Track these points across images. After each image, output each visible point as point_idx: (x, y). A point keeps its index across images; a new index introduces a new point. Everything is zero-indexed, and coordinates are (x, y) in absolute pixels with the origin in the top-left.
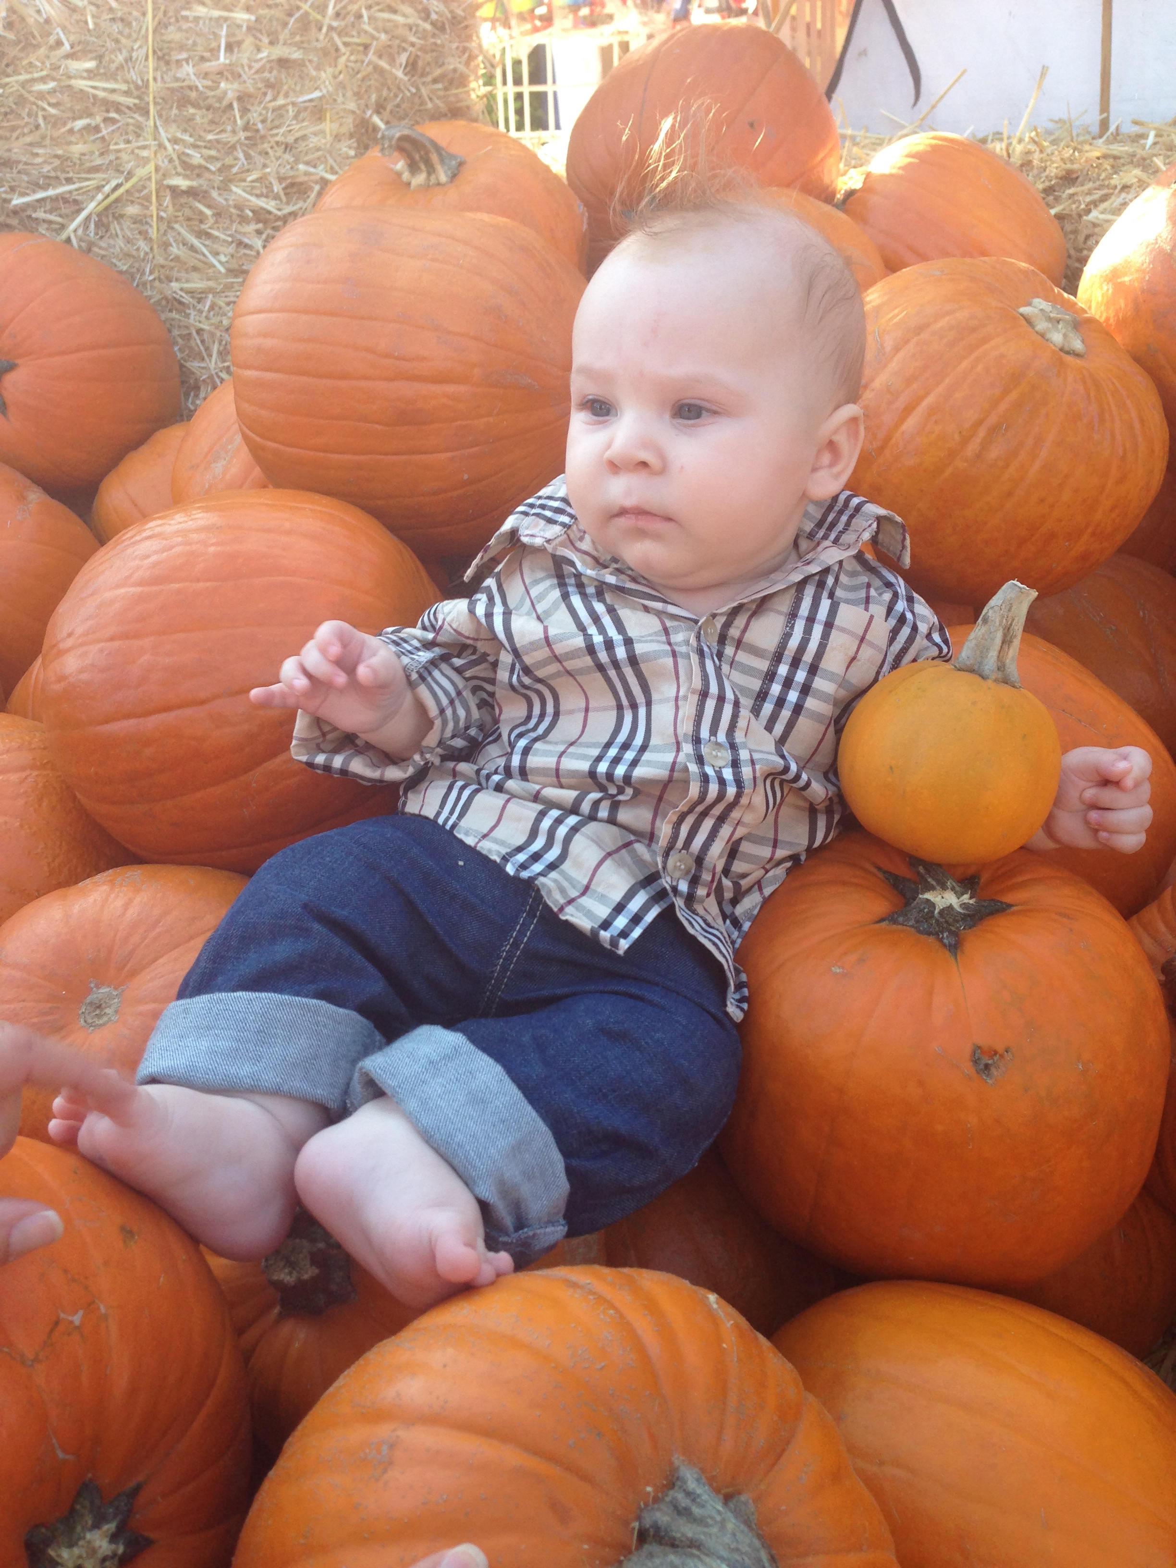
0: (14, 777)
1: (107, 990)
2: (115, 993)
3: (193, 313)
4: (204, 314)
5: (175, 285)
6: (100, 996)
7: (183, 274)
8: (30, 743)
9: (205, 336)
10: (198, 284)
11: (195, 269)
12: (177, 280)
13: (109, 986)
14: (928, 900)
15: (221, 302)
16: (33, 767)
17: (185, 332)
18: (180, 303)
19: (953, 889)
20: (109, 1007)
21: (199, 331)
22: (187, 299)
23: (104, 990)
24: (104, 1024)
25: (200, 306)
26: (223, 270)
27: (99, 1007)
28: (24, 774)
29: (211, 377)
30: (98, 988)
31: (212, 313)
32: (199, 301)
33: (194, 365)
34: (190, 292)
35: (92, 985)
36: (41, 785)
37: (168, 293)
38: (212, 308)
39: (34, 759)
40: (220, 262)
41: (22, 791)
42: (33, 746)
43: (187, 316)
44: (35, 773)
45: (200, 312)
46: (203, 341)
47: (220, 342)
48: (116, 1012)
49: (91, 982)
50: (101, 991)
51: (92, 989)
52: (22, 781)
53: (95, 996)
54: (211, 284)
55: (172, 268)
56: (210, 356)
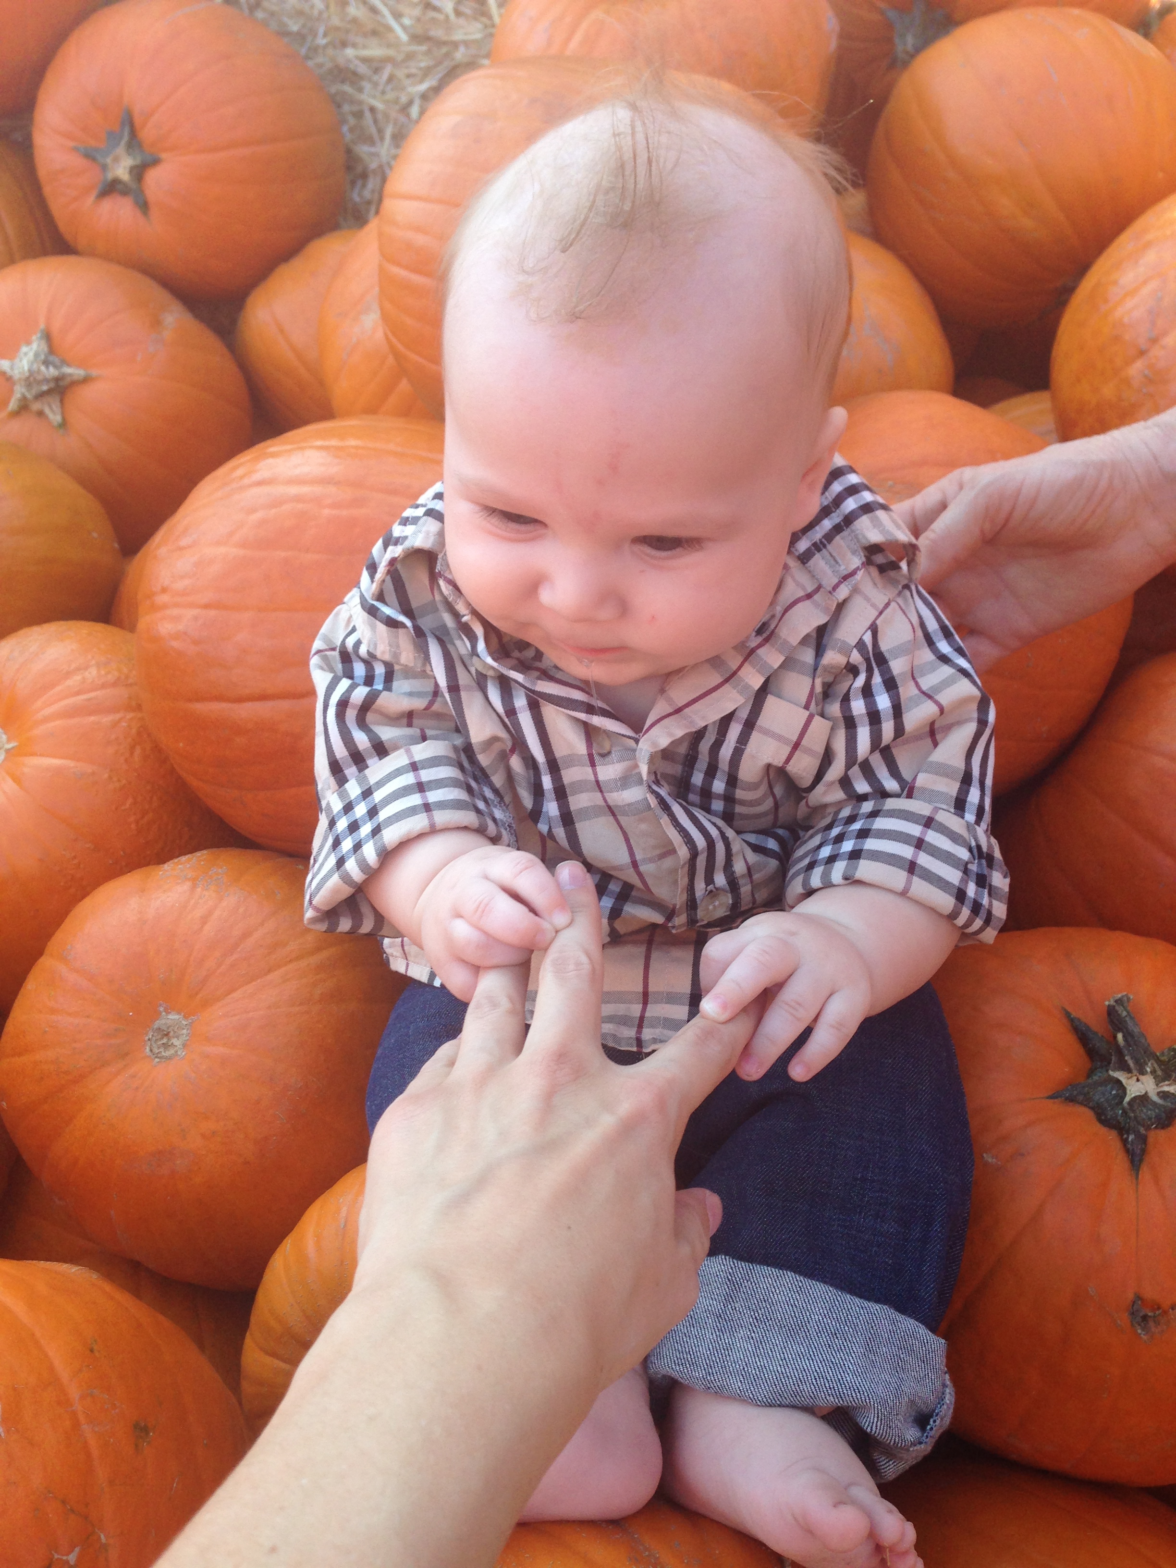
0: (107, 719)
1: (177, 1017)
2: (184, 1023)
3: (367, 86)
4: (380, 88)
5: (350, 52)
6: (169, 1022)
7: (359, 40)
8: (127, 677)
9: (380, 116)
10: (375, 51)
11: (374, 33)
12: (354, 46)
13: (179, 1013)
14: (1118, 1082)
15: (400, 73)
16: (129, 708)
17: (355, 108)
18: (355, 73)
19: (1153, 1072)
20: (178, 1037)
21: (372, 110)
22: (362, 69)
23: (173, 1016)
24: (169, 1058)
25: (375, 78)
26: (404, 37)
27: (167, 1035)
28: (118, 716)
29: (381, 167)
30: (168, 1013)
31: (390, 87)
32: (377, 71)
33: (363, 150)
34: (365, 60)
35: (162, 1009)
36: (134, 731)
37: (341, 61)
38: (391, 79)
39: (130, 698)
40: (404, 28)
41: (113, 737)
42: (130, 681)
43: (360, 90)
44: (130, 715)
45: (376, 84)
46: (375, 121)
47: (395, 124)
48: (185, 1045)
49: (160, 1005)
50: (170, 1017)
51: (160, 1013)
52: (115, 724)
53: (163, 1021)
54: (391, 52)
55: (347, 31)
56: (382, 139)
